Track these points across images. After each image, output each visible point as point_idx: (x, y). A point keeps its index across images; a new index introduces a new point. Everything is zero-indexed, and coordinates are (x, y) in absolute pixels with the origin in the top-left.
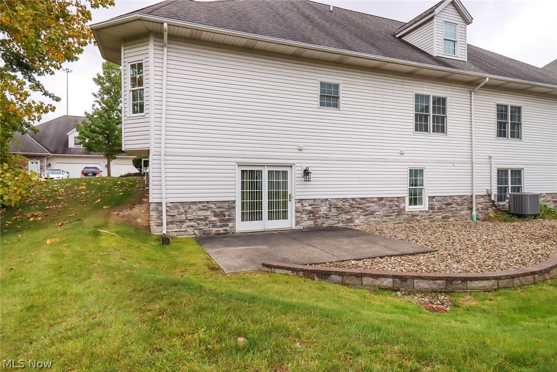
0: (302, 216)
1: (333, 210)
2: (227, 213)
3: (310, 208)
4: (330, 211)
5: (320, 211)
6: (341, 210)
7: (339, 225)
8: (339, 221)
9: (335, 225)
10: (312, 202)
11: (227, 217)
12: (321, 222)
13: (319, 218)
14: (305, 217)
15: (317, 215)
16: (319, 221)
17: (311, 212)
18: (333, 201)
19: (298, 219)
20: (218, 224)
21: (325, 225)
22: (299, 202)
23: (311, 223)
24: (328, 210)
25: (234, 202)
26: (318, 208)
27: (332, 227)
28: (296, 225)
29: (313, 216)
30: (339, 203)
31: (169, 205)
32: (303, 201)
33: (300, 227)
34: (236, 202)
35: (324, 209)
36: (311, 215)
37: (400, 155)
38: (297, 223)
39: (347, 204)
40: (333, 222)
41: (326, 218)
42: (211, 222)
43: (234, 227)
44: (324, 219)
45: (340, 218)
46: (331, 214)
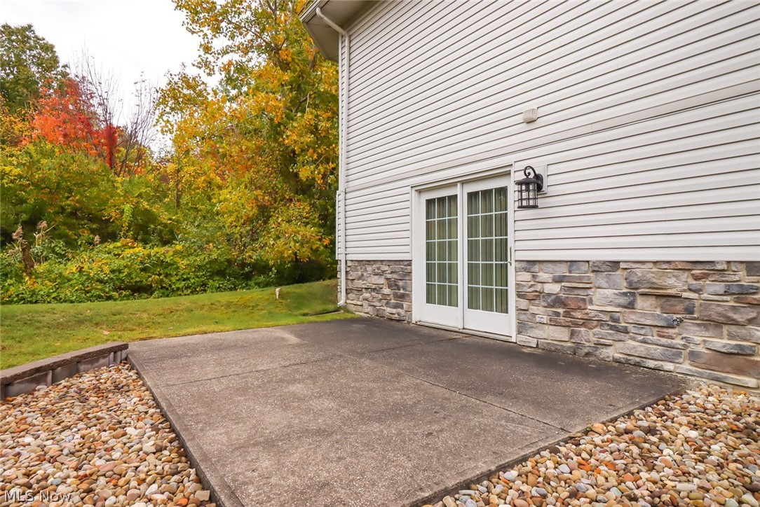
0: (534, 309)
1: (641, 303)
2: (401, 283)
3: (554, 288)
4: (631, 306)
5: (591, 302)
6: (680, 307)
7: (669, 366)
8: (674, 354)
9: (651, 364)
10: (562, 270)
11: (402, 291)
12: (594, 339)
13: (586, 322)
14: (540, 312)
15: (578, 314)
16: (588, 336)
17: (557, 301)
18: (639, 271)
19: (522, 317)
20: (393, 301)
21: (611, 353)
22: (526, 270)
24: (623, 300)
25: (409, 263)
26: (581, 292)
27: (637, 365)
28: (519, 332)
29: (567, 314)
30: (672, 281)
31: (349, 264)
32: (536, 268)
33: (529, 340)
34: (413, 263)
35: (604, 297)
36: (561, 311)
38: (521, 327)
39: (712, 288)
40: (641, 349)
41: (612, 328)
42: (385, 296)
43: (409, 311)
44: (605, 331)
45: (678, 342)
46: (633, 318)
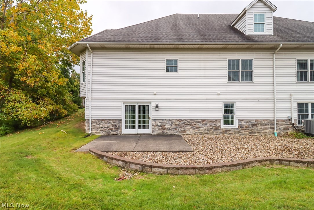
0: (156, 128)
1: (173, 125)
2: (117, 125)
3: (160, 124)
4: (172, 126)
5: (166, 126)
6: (178, 126)
7: (176, 134)
8: (177, 132)
9: (174, 134)
10: (161, 121)
11: (118, 127)
12: (166, 132)
13: (165, 129)
14: (157, 128)
15: (164, 128)
16: (165, 131)
17: (160, 126)
18: (173, 121)
19: (153, 130)
20: (114, 130)
21: (168, 133)
22: (154, 121)
23: (161, 132)
24: (171, 125)
25: (121, 120)
26: (164, 124)
27: (172, 134)
28: (152, 132)
29: (162, 128)
30: (177, 122)
31: (93, 120)
32: (156, 121)
33: (154, 133)
34: (122, 120)
35: (168, 125)
36: (161, 128)
37: (217, 95)
38: (153, 131)
39: (181, 123)
40: (173, 132)
41: (169, 129)
42: (111, 129)
43: (121, 131)
44: (168, 130)
45: (178, 130)
46: (172, 128)
